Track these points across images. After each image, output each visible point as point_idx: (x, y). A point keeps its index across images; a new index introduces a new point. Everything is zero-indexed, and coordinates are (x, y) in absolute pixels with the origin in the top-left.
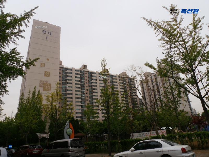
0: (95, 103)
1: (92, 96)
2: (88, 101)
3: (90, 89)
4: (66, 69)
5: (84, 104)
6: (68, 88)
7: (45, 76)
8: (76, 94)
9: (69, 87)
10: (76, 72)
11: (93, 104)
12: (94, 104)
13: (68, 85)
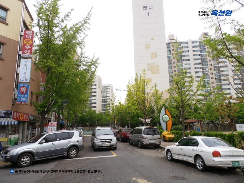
0: (224, 80)
1: (219, 72)
2: (213, 79)
3: (214, 63)
4: (181, 43)
5: (208, 83)
6: (184, 66)
7: (152, 58)
8: (196, 72)
9: (186, 64)
10: (193, 45)
11: (220, 82)
12: (223, 82)
13: (184, 62)
